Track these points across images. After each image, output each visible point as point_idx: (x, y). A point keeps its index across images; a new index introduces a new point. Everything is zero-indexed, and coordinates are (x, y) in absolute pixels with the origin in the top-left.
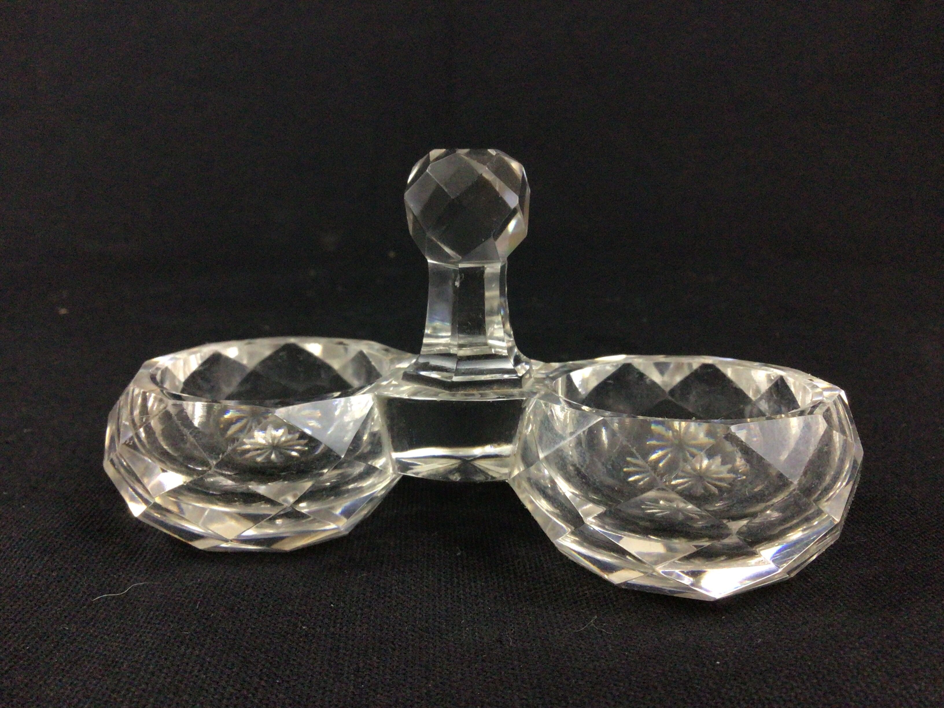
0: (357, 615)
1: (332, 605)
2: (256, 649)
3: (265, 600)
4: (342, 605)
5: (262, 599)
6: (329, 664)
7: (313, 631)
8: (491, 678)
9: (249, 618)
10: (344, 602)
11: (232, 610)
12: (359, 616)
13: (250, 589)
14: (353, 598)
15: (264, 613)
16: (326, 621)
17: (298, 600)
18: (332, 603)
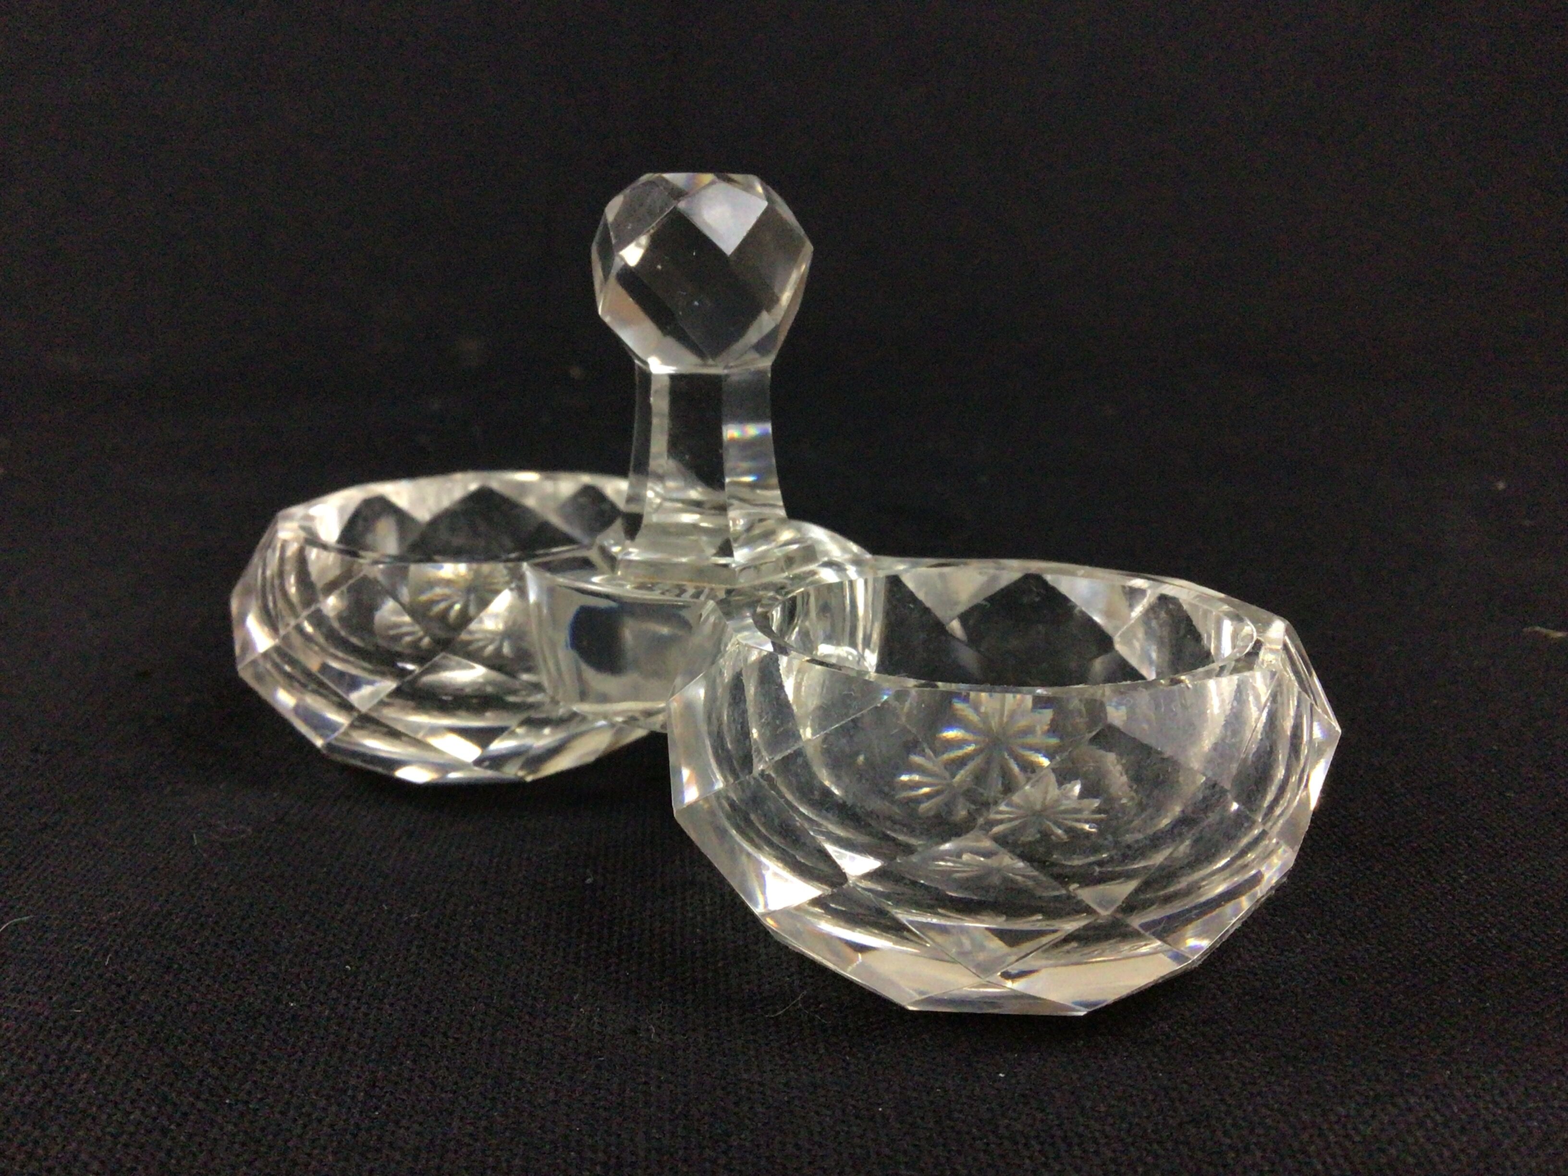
0: (390, 986)
1: (347, 967)
2: (198, 1041)
3: (230, 953)
4: (366, 967)
5: (225, 951)
6: (325, 1071)
7: (306, 1012)
8: (606, 1099)
9: (197, 984)
10: (371, 963)
11: (168, 969)
12: (392, 988)
13: (207, 933)
14: (388, 955)
15: (224, 977)
16: (334, 994)
17: (290, 956)
18: (348, 963)
